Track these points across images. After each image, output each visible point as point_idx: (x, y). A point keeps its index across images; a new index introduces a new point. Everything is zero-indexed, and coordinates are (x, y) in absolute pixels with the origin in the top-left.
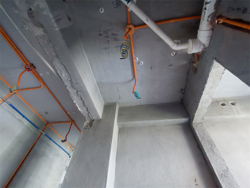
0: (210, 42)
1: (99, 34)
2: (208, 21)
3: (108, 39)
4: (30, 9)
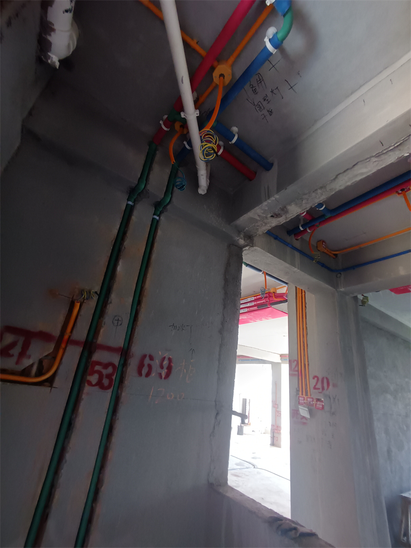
1: (271, 115)
3: (269, 94)
4: (272, 216)
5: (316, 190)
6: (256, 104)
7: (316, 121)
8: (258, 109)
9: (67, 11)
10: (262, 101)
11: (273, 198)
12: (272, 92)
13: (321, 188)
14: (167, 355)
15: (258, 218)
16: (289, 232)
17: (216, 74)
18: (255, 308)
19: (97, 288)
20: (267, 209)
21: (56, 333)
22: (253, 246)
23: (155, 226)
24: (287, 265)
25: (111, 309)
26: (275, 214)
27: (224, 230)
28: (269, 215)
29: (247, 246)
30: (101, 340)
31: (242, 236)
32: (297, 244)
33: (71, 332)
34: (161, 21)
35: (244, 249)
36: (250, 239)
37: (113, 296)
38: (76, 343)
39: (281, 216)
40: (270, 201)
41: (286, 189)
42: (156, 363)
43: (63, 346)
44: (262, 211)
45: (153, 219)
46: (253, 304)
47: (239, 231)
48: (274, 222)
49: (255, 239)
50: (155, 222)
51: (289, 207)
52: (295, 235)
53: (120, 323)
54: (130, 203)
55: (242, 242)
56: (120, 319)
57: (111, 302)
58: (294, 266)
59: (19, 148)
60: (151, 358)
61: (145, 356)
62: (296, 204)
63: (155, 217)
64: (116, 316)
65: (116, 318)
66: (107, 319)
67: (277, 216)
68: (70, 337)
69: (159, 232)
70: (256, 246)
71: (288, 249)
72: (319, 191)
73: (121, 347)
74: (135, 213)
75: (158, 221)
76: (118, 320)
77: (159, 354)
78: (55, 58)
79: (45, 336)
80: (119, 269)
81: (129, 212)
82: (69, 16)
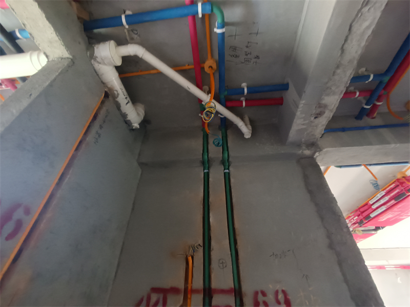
0: (94, 67)
1: (259, 58)
2: (117, 91)
3: (246, 50)
4: (315, 118)
5: (334, 72)
6: (244, 61)
7: (296, 33)
8: (247, 63)
9: (127, 104)
10: (246, 57)
11: (301, 106)
12: (247, 47)
13: (338, 67)
14: (279, 287)
15: (304, 127)
16: (359, 117)
17: (207, 69)
18: (393, 202)
19: (201, 242)
20: (304, 115)
21: (181, 286)
22: (321, 150)
23: (227, 177)
24: (378, 147)
25: (215, 255)
26: (317, 114)
27: (283, 152)
28: (312, 118)
29: (315, 153)
30: (214, 285)
31: (304, 147)
32: (377, 121)
33: (192, 283)
34: (160, 74)
35: (315, 157)
36: (313, 145)
37: (213, 243)
38: (196, 291)
39: (324, 112)
40: (301, 109)
41: (305, 92)
42: (270, 298)
43: (189, 296)
44: (302, 120)
45: (225, 173)
46: (387, 198)
47: (298, 145)
48: (323, 121)
49: (319, 143)
50: (227, 175)
51: (323, 102)
52: (368, 115)
53: (224, 265)
54: (205, 171)
55: (307, 152)
56: (224, 262)
57: (213, 249)
58: (389, 143)
59: (141, 174)
60: (264, 294)
61: (256, 293)
62: (328, 95)
63: (226, 171)
64: (220, 260)
65: (221, 262)
66: (214, 265)
67: (320, 114)
68: (191, 287)
69: (232, 180)
70: (324, 148)
71: (368, 132)
72: (339, 71)
73: (232, 288)
74: (211, 176)
75: (229, 173)
76: (223, 263)
77: (270, 288)
78: (136, 125)
79: (175, 290)
80: (211, 220)
81: (207, 177)
82: (130, 104)
